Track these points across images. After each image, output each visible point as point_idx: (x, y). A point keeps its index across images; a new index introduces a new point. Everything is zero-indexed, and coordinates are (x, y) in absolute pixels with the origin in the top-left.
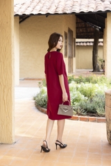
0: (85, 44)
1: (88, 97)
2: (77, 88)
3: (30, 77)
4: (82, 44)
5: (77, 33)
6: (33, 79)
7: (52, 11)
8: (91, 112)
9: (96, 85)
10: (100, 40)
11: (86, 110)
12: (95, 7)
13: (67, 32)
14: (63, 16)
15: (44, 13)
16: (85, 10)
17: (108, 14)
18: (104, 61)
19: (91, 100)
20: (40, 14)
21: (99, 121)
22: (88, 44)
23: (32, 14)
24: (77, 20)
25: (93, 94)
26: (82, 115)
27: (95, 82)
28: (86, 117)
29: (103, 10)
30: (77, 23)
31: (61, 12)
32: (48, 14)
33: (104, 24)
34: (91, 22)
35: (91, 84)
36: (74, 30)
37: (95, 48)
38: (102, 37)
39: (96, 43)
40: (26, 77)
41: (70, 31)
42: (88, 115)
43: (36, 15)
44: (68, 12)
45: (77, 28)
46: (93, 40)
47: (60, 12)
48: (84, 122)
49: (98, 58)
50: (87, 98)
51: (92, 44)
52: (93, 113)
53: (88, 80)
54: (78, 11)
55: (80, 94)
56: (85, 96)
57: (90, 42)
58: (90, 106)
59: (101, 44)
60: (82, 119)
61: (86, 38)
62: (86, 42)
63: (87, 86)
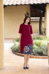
0: (35, 20)
1: (39, 46)
3: (7, 38)
4: (33, 20)
5: (31, 14)
6: (9, 39)
7: (19, 3)
8: (41, 54)
9: (42, 41)
10: (43, 18)
11: (38, 53)
12: (40, 1)
13: (26, 14)
14: (24, 5)
15: (15, 4)
16: (36, 3)
17: (47, 4)
18: (45, 29)
19: (40, 48)
20: (13, 5)
21: (44, 58)
22: (37, 20)
23: (9, 5)
24: (31, 7)
25: (41, 45)
26: (36, 55)
27: (42, 39)
28: (38, 56)
29: (45, 3)
30: (31, 9)
32: (17, 5)
33: (45, 9)
34: (38, 8)
35: (39, 40)
36: (29, 13)
37: (40, 22)
39: (41, 19)
40: (5, 38)
43: (11, 5)
44: (27, 4)
45: (31, 12)
46: (39, 18)
47: (23, 4)
48: (37, 59)
49: (42, 28)
50: (38, 47)
51: (39, 20)
53: (38, 38)
54: (32, 3)
56: (37, 46)
57: (37, 19)
58: (40, 51)
59: (43, 20)
61: (36, 17)
62: (36, 19)
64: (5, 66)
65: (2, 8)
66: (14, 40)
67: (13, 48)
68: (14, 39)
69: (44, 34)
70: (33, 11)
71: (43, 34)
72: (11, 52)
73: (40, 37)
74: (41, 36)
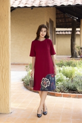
0: (64, 33)
1: (70, 78)
2: (60, 71)
3: (16, 63)
4: (61, 33)
5: (57, 23)
6: (19, 64)
7: (36, 5)
8: (73, 90)
9: (76, 68)
10: (78, 29)
11: (68, 88)
12: (73, 1)
13: (49, 22)
14: (45, 8)
15: (30, 6)
16: (65, 4)
18: (81, 48)
19: (72, 81)
20: (26, 7)
21: (79, 97)
22: (67, 33)
23: (19, 7)
24: (57, 11)
25: (74, 76)
26: (65, 92)
27: (75, 66)
28: (68, 94)
30: (57, 14)
31: (45, 5)
32: (33, 7)
34: (69, 13)
35: (71, 67)
36: (54, 20)
37: (73, 36)
38: (79, 27)
39: (74, 32)
40: (13, 62)
41: (51, 21)
42: (69, 92)
43: (22, 7)
44: (50, 5)
45: (57, 18)
46: (71, 29)
49: (76, 46)
50: (68, 79)
51: (70, 33)
52: (74, 90)
53: (69, 64)
54: (59, 4)
55: (63, 75)
56: (67, 77)
57: (68, 31)
58: (71, 85)
59: (78, 33)
60: (65, 96)
62: (65, 31)
63: (68, 69)
64: (12, 109)
65: (8, 12)
66: (27, 67)
67: (26, 80)
68: (27, 64)
69: (79, 56)
70: (61, 18)
71: (76, 57)
72: (23, 87)
73: (72, 62)
74: (74, 61)
